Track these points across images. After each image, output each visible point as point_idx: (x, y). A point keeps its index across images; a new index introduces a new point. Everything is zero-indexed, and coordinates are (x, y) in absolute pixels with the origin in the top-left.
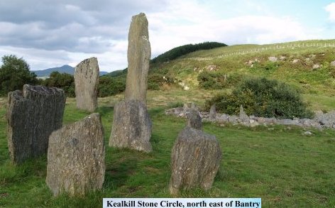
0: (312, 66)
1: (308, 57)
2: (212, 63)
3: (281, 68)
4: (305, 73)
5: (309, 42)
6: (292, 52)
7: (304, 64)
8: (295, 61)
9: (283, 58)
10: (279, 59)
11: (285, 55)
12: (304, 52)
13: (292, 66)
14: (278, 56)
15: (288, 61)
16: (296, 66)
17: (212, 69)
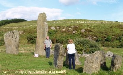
0: (72, 32)
1: (70, 28)
2: (21, 30)
3: (57, 33)
4: (69, 35)
5: (70, 20)
6: (62, 25)
7: (68, 31)
8: (64, 29)
9: (58, 28)
10: (56, 28)
11: (59, 27)
12: (68, 25)
13: (63, 32)
14: (55, 27)
15: (60, 29)
16: (64, 32)
17: (21, 33)
